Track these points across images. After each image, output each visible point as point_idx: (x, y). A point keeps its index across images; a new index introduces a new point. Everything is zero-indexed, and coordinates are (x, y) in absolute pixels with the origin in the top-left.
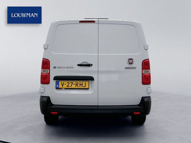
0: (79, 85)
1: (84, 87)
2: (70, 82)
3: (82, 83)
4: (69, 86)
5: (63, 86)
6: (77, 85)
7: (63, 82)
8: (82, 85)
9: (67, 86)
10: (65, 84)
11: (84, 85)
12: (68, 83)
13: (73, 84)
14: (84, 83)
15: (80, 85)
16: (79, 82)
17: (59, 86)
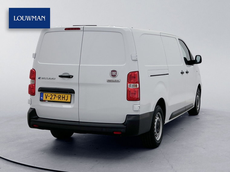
0: (61, 98)
1: (66, 100)
2: (53, 94)
3: (65, 96)
4: (52, 99)
5: (46, 98)
6: (60, 98)
7: (47, 94)
8: (64, 98)
9: (51, 99)
10: (49, 96)
11: (66, 98)
12: (52, 96)
13: (56, 96)
14: (66, 95)
15: (63, 98)
16: (61, 95)
17: (43, 98)
